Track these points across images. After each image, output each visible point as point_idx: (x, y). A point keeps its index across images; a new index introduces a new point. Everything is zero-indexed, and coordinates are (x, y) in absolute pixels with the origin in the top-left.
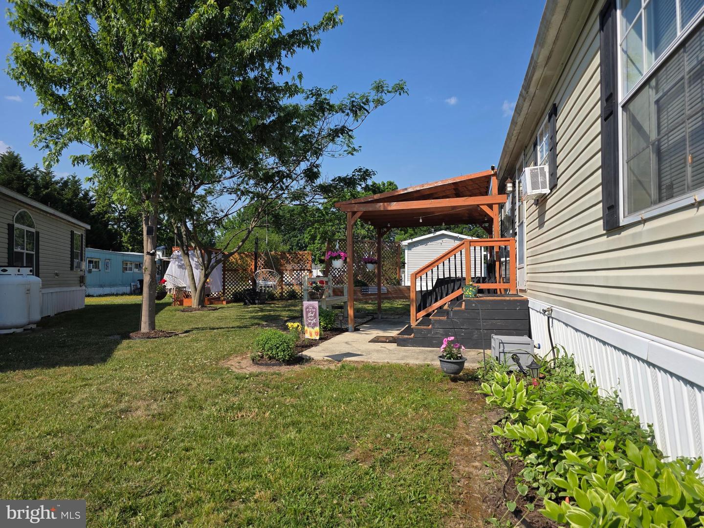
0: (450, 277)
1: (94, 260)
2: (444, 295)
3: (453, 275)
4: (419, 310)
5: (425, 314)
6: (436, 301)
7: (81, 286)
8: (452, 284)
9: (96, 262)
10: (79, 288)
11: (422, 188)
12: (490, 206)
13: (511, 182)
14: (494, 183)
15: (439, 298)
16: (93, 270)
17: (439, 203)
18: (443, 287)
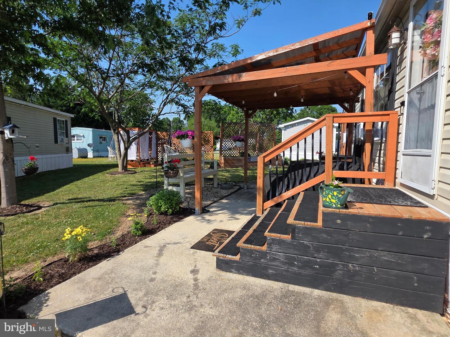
0: (305, 160)
1: (103, 136)
2: (298, 183)
3: (309, 157)
4: (266, 198)
5: (273, 204)
6: (288, 189)
7: (67, 153)
8: (308, 169)
9: (104, 138)
10: (66, 155)
11: (276, 54)
12: (363, 70)
13: (397, 31)
14: (370, 39)
15: (291, 186)
16: (103, 142)
17: (296, 70)
18: (296, 172)
